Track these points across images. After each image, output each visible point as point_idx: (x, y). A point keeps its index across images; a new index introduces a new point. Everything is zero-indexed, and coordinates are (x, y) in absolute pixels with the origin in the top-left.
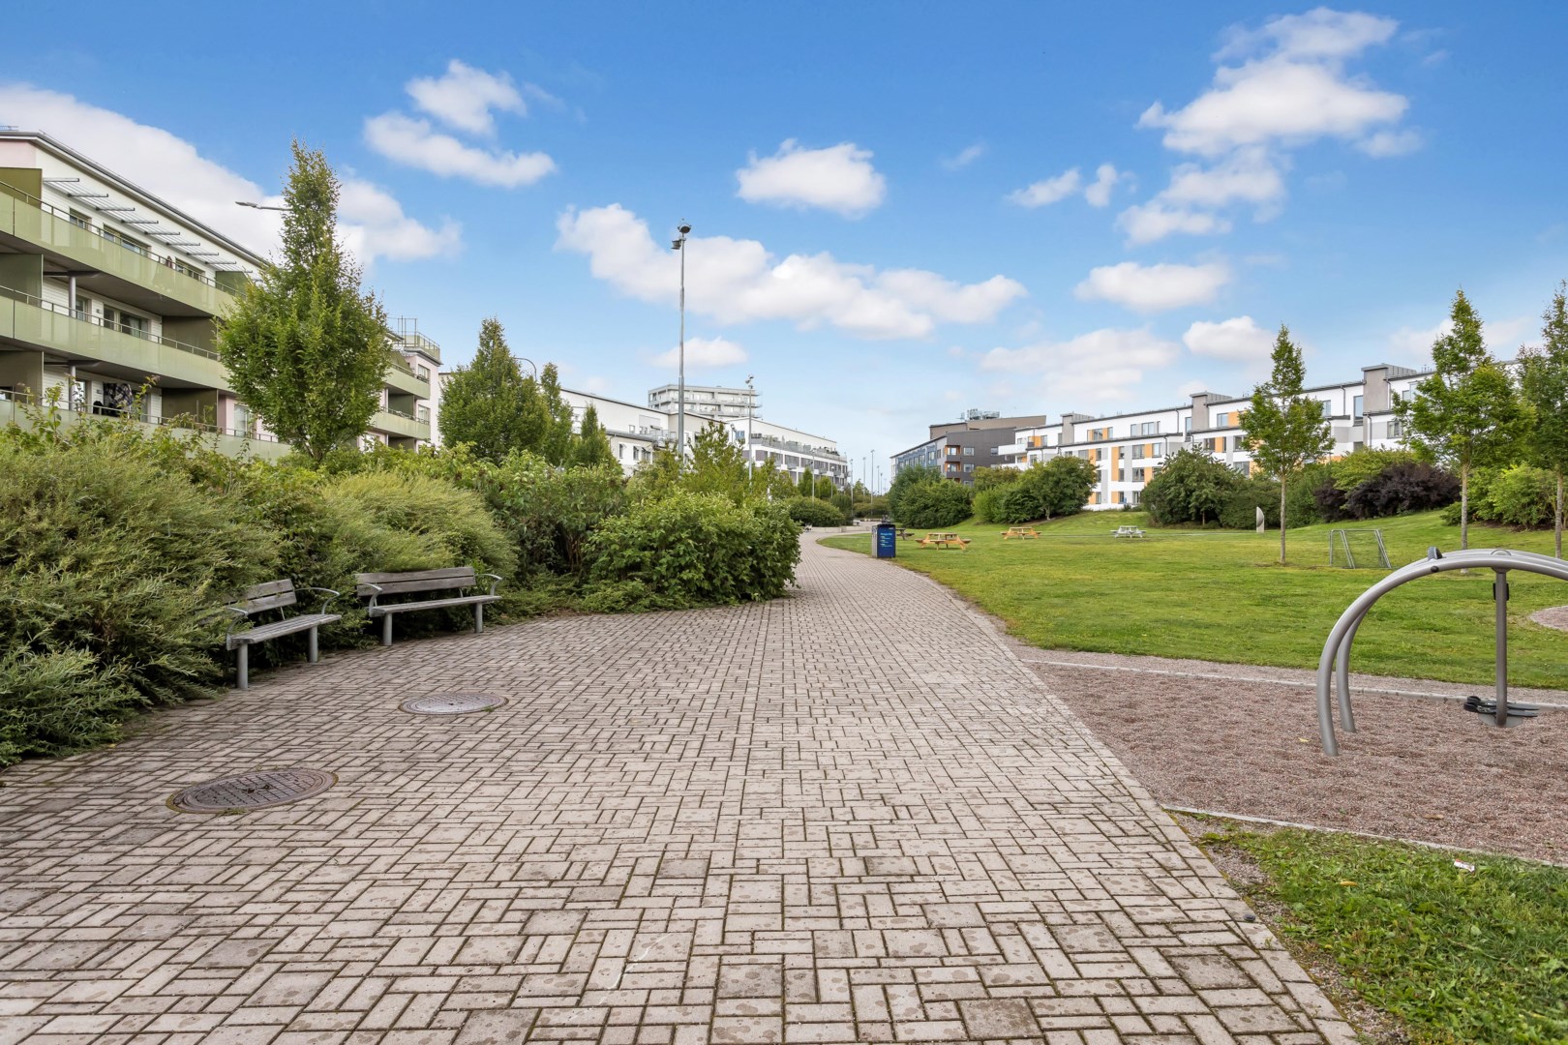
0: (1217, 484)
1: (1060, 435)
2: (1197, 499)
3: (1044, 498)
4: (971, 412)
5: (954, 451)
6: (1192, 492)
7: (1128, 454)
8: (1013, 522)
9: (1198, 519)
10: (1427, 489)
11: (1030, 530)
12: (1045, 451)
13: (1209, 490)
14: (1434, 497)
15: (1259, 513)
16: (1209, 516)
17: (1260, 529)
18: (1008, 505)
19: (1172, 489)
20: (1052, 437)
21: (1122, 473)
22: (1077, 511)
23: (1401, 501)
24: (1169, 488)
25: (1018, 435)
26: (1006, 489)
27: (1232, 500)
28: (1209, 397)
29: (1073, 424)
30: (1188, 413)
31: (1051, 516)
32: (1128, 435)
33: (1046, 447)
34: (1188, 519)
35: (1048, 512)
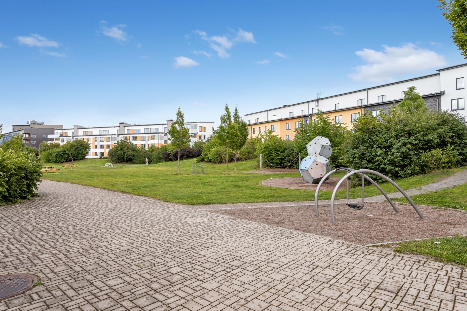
0: (132, 150)
1: (73, 132)
2: (127, 155)
3: (71, 154)
4: (32, 121)
5: (27, 136)
6: (125, 153)
7: (98, 140)
8: (58, 162)
9: (127, 161)
10: (190, 153)
11: (66, 165)
12: (67, 138)
13: (130, 152)
14: (191, 155)
15: (146, 159)
16: (130, 160)
17: (147, 164)
18: (56, 156)
19: (119, 152)
20: (70, 133)
21: (96, 146)
22: (83, 158)
23: (184, 156)
24: (118, 151)
25: (56, 131)
26: (55, 151)
27: (137, 155)
28: (125, 124)
29: (78, 129)
30: (118, 128)
31: (74, 160)
32: (98, 134)
33: (67, 136)
34: (124, 161)
35: (72, 159)
